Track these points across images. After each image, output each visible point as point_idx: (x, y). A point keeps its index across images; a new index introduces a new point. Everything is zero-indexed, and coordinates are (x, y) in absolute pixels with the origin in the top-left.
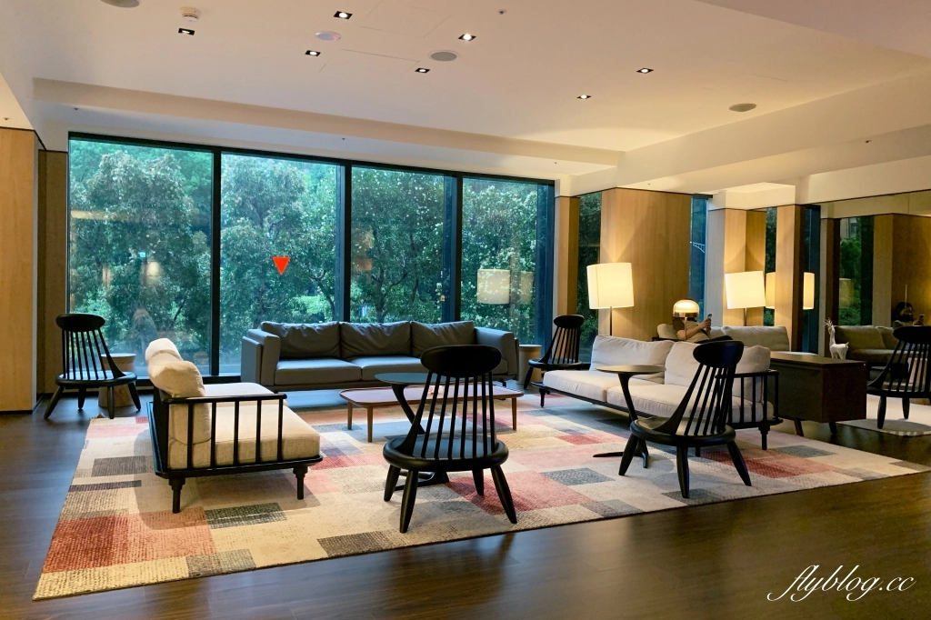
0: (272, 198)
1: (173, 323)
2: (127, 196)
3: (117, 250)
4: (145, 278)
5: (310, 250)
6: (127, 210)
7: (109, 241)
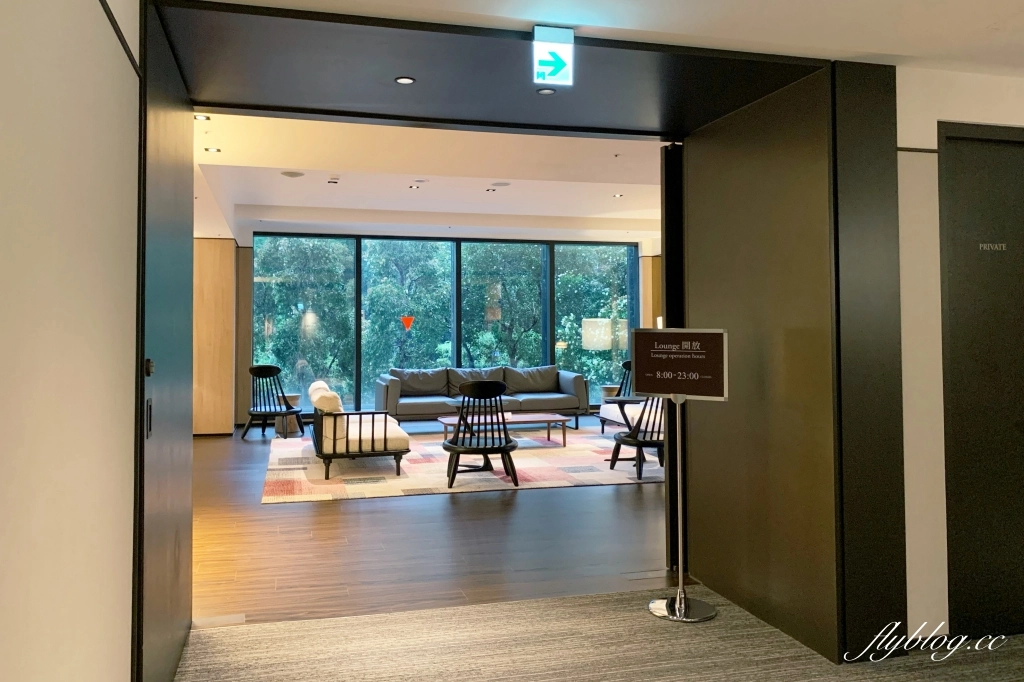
0: (411, 258)
1: (328, 371)
2: (290, 263)
3: (282, 309)
4: (304, 332)
5: (444, 303)
6: (290, 274)
7: (276, 301)
